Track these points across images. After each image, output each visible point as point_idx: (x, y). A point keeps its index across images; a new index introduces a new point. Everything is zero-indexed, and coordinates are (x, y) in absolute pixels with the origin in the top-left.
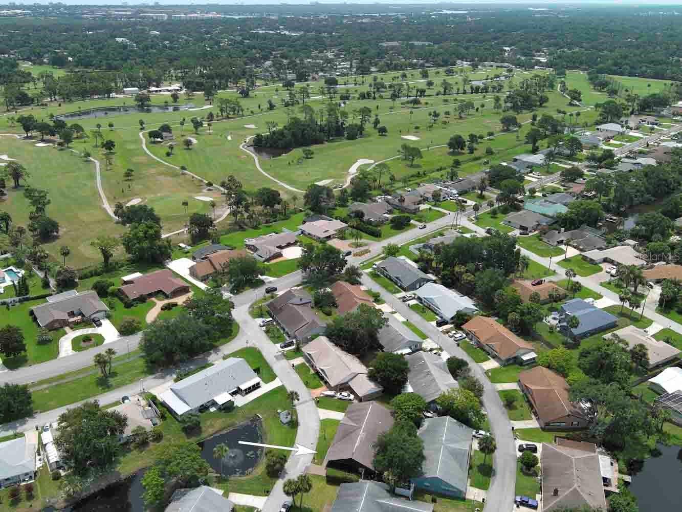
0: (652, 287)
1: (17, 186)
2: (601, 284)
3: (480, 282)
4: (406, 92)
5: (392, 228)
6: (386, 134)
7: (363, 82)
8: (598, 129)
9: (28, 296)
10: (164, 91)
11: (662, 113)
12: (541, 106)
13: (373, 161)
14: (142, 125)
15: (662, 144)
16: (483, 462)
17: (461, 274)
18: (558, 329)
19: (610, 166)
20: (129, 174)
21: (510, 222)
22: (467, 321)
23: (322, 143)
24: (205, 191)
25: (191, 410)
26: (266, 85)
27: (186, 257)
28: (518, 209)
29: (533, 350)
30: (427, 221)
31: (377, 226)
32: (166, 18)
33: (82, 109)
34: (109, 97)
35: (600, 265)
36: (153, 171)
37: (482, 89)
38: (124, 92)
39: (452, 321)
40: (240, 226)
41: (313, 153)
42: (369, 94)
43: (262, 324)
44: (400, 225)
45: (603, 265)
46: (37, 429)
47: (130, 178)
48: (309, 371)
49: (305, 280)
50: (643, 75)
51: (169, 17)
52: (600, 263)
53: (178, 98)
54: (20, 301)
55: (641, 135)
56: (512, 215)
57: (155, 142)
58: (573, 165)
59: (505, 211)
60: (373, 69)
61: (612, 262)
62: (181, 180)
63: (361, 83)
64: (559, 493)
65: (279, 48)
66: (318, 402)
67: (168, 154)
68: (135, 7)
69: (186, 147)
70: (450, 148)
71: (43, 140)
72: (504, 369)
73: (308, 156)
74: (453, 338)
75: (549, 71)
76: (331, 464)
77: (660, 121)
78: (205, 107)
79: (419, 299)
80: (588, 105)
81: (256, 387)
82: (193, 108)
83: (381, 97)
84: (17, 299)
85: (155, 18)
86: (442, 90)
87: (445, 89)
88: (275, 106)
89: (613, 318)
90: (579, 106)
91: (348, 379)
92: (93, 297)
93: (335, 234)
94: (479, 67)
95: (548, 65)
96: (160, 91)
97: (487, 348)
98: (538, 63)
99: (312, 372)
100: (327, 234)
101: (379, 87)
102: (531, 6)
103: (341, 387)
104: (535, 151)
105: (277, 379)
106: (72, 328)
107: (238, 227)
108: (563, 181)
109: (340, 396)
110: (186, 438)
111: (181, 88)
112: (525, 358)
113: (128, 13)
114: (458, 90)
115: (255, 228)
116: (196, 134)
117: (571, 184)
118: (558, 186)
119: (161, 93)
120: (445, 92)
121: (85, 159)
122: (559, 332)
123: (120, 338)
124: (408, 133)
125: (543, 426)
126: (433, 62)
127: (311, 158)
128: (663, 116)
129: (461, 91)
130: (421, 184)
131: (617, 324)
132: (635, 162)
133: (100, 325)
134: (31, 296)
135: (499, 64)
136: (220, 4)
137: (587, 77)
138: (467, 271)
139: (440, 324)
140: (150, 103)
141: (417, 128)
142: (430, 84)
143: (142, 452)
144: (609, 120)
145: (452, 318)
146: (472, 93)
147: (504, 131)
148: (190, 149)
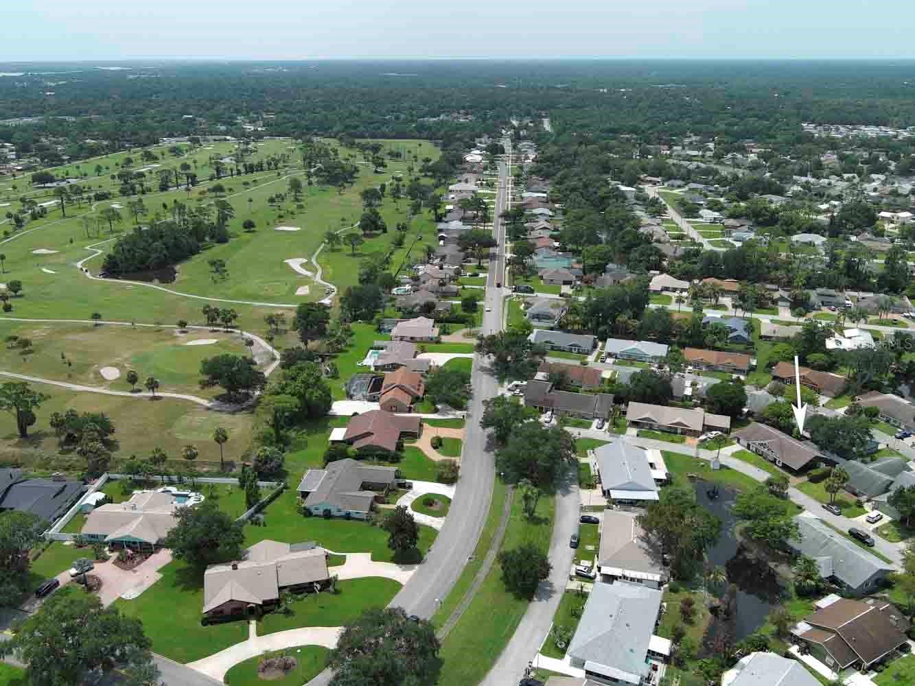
4: (175, 180)
6: (255, 229)
9: (260, 502)
13: (305, 260)
24: (179, 334)
25: (660, 493)
44: (471, 306)
48: (655, 433)
52: (661, 292)
69: (13, 294)
73: (220, 268)
74: (686, 372)
79: (610, 355)
84: (253, 511)
86: (215, 173)
87: (218, 170)
99: (658, 433)
105: (648, 449)
106: (387, 503)
114: (232, 170)
120: (218, 175)
123: (454, 487)
124: (275, 224)
125: (834, 396)
129: (235, 172)
133: (410, 487)
134: (266, 499)
139: (660, 367)
148: (21, 296)
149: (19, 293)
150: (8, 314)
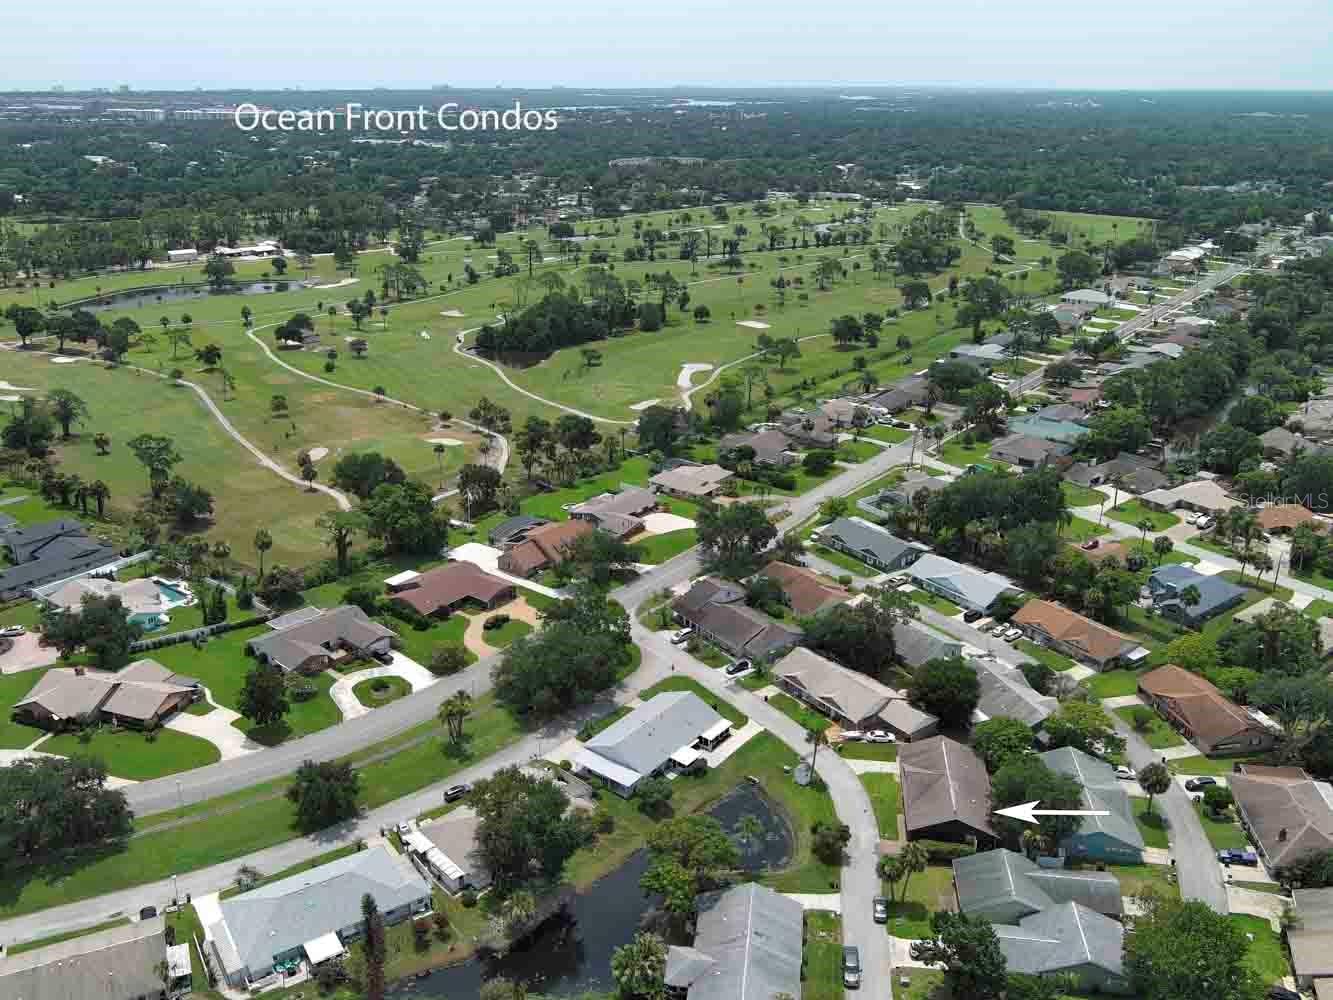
0: (1268, 541)
1: (67, 436)
2: (1189, 542)
3: (1020, 546)
4: (706, 247)
5: (808, 473)
6: (710, 319)
7: (618, 231)
8: (1064, 300)
9: (224, 623)
10: (246, 254)
11: (1154, 271)
12: (948, 265)
13: (710, 367)
14: (246, 318)
15: (1177, 321)
16: (1146, 810)
17: (978, 536)
18: (1158, 612)
19: (1115, 358)
20: (279, 404)
21: (1000, 454)
22: (1017, 609)
23: (602, 338)
24: (437, 428)
25: (643, 778)
26: (439, 238)
27: (473, 541)
28: (1001, 433)
29: (1140, 644)
30: (860, 459)
31: (781, 471)
32: (161, 117)
33: (101, 292)
34: (142, 268)
35: (1174, 513)
36: (318, 398)
37: (836, 239)
38: (169, 259)
39: (988, 612)
40: (539, 485)
41: (599, 357)
42: (641, 251)
43: (676, 639)
44: (821, 466)
45: (1178, 513)
46: (383, 835)
47: (282, 412)
48: (797, 705)
49: (707, 565)
50: (1092, 209)
51: (170, 114)
52: (1172, 509)
53: (285, 266)
54: (213, 633)
55: (1135, 308)
56: (998, 443)
57: (287, 348)
58: (1051, 360)
59: (983, 438)
60: (624, 208)
61: (1190, 507)
62: (379, 410)
63: (613, 231)
64: (1288, 836)
65: (426, 172)
66: (840, 749)
67: (329, 368)
68: (81, 95)
69: (355, 354)
70: (836, 340)
71: (62, 352)
72: (1105, 676)
73: (592, 360)
74: (1002, 638)
75: (933, 206)
76: (914, 835)
77: (1155, 284)
78: (344, 282)
79: (915, 581)
80: (1026, 261)
81: (724, 736)
82: (322, 284)
83: (663, 257)
84: (207, 630)
85: (139, 116)
86: (768, 242)
87: (773, 239)
88: (479, 276)
89: (1235, 590)
90: (1010, 263)
91: (876, 708)
92: (356, 615)
93: (717, 489)
94: (811, 201)
95: (928, 194)
96: (240, 254)
97: (1064, 648)
98: (908, 191)
99: (803, 706)
100: (706, 490)
101: (653, 237)
102: (841, 91)
103: (866, 724)
104: (979, 339)
105: (750, 721)
106: (340, 670)
107: (535, 488)
108: (1051, 385)
109: (873, 738)
110: (652, 823)
111: (278, 247)
112: (1135, 656)
113: (74, 108)
114: (795, 240)
115: (570, 485)
116: (358, 330)
117: (1066, 390)
118: (1044, 394)
119: (241, 258)
120: (772, 245)
121: (172, 382)
122: (1163, 615)
123: (437, 680)
124: (746, 316)
125: (1208, 752)
126: (725, 192)
127: (598, 365)
128: (1156, 277)
129: (799, 243)
130: (819, 401)
131: (1244, 598)
132: (1149, 350)
133: (388, 661)
134: (233, 623)
135: (844, 195)
136: (255, 89)
137: (1003, 214)
138: (987, 531)
139: (969, 618)
140: (233, 276)
141: (759, 307)
142: (741, 231)
143: (591, 851)
144: (1074, 285)
145: (989, 607)
146: (818, 246)
147: (908, 308)
148: (364, 358)
149: (363, 353)
150: (326, 375)
